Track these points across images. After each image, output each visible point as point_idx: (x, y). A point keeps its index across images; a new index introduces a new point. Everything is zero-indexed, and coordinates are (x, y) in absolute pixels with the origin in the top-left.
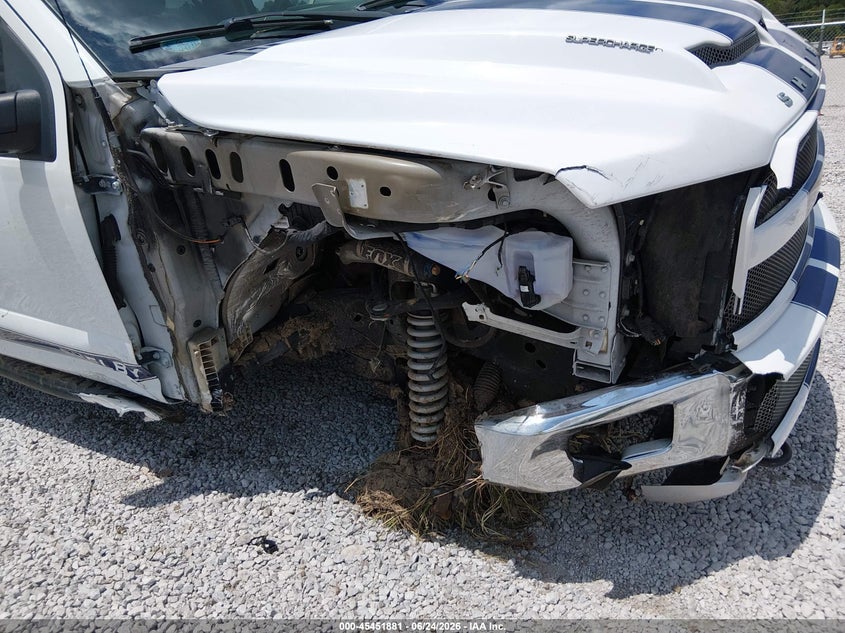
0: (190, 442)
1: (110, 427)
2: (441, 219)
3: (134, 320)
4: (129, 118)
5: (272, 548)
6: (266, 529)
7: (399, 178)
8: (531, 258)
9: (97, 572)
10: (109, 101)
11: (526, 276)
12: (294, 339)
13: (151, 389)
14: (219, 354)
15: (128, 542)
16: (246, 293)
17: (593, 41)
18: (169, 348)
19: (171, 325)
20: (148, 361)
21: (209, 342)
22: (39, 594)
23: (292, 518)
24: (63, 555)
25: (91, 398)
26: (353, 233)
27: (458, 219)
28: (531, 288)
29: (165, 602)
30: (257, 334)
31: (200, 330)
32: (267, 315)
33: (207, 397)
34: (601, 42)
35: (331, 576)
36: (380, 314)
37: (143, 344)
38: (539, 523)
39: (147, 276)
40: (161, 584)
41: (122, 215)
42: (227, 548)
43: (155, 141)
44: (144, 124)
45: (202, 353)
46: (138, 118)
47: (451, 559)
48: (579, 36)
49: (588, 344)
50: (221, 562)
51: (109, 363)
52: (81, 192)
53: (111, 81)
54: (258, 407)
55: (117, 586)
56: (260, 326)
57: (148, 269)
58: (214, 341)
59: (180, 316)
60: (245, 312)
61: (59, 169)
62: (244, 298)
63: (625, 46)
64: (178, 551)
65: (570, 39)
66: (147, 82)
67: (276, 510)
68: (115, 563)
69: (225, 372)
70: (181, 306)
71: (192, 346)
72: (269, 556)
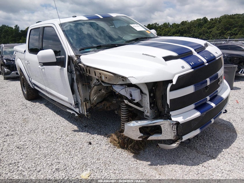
0: (86, 124)
1: (74, 119)
2: (115, 83)
3: (76, 97)
4: (77, 62)
5: (90, 143)
6: (91, 141)
7: (108, 76)
8: (131, 92)
9: (61, 141)
10: (74, 59)
11: (131, 95)
12: (104, 105)
13: (77, 110)
14: (89, 105)
15: (68, 138)
16: (95, 94)
17: (146, 55)
18: (81, 103)
19: (81, 98)
20: (77, 105)
21: (87, 103)
22: (50, 143)
23: (97, 140)
24: (56, 138)
25: (68, 111)
26: (103, 84)
27: (117, 84)
28: (132, 98)
29: (69, 148)
30: (98, 103)
31: (86, 100)
32: (100, 100)
33: (86, 113)
34: (148, 55)
35: (98, 150)
36: (114, 101)
37: (77, 102)
38: (142, 151)
39: (78, 89)
40: (70, 145)
41: (75, 78)
42: (83, 142)
43: (80, 66)
44: (79, 63)
45: (85, 104)
46: (78, 62)
47: (121, 153)
48: (144, 54)
49: (146, 111)
50: (81, 144)
51: (71, 104)
52: (69, 73)
53: (75, 56)
54: (101, 120)
55: (63, 144)
56: (98, 102)
57: (78, 88)
58: (88, 103)
59: (82, 97)
60: (94, 98)
61: (65, 69)
62: (94, 95)
63: (151, 56)
64: (75, 141)
65: (143, 54)
66: (80, 56)
67: (95, 138)
68: (64, 141)
69: (89, 109)
70: (82, 95)
71: (84, 103)
72: (89, 145)
